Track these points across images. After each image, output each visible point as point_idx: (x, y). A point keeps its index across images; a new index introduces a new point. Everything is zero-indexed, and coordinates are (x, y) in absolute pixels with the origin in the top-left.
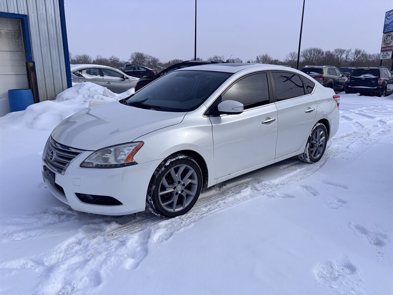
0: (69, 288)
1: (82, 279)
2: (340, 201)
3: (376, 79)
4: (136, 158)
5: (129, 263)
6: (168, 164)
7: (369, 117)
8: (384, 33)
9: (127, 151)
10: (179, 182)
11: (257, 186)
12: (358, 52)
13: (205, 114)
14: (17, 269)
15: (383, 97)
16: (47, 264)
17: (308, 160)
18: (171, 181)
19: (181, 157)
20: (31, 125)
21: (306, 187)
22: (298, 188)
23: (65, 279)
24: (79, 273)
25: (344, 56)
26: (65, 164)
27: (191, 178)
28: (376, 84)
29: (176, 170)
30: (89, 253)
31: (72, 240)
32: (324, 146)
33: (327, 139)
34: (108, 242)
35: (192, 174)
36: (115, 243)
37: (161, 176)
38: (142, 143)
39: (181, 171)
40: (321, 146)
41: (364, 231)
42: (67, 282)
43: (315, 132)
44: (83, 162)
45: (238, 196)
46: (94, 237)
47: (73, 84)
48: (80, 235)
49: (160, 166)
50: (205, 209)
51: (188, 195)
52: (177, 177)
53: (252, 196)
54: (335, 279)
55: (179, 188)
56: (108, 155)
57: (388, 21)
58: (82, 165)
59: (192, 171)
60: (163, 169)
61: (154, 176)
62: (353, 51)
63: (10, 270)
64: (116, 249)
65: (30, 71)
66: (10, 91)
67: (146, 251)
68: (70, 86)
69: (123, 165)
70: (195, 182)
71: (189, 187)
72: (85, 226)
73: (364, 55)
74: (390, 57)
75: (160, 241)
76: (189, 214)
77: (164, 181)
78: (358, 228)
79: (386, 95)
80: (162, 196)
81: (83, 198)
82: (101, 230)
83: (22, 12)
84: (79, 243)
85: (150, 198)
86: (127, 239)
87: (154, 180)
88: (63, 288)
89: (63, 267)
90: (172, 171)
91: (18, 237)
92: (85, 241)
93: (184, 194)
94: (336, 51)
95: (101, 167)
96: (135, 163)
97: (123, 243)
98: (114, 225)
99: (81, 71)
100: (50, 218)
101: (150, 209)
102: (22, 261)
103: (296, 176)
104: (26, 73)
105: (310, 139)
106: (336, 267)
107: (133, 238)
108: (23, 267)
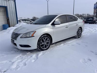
0: (18, 67)
1: (21, 64)
2: (86, 46)
3: (93, 20)
4: (34, 35)
5: (33, 61)
6: (42, 37)
7: (92, 28)
8: (94, 9)
9: (32, 33)
10: (45, 42)
11: (65, 43)
12: (88, 14)
13: (51, 25)
14: (5, 63)
15: (95, 24)
16: (12, 62)
17: (77, 37)
18: (43, 41)
19: (45, 35)
20: (8, 33)
21: (77, 43)
22: (75, 43)
23: (17, 65)
24: (21, 63)
25: (84, 15)
26: (16, 38)
27: (48, 41)
28: (93, 21)
29: (44, 39)
30: (23, 59)
31: (19, 56)
32: (81, 34)
33: (82, 32)
34: (28, 57)
35: (48, 40)
36: (30, 57)
37: (41, 40)
38: (36, 31)
39: (45, 39)
40: (80, 34)
41: (93, 52)
42: (18, 65)
43: (78, 30)
44: (21, 37)
45: (60, 46)
46: (24, 56)
47: (18, 23)
48: (21, 55)
49: (40, 37)
50: (52, 49)
51: (47, 45)
52: (45, 40)
53: (63, 46)
54: (86, 62)
55: (45, 43)
56: (27, 35)
57: (95, 6)
58: (21, 38)
59: (48, 39)
60: (41, 38)
61: (39, 40)
62: (87, 14)
63: (3, 63)
64: (30, 58)
65: (8, 20)
66: (3, 25)
67: (37, 58)
68: (17, 23)
69: (31, 37)
70: (49, 42)
71: (48, 43)
72: (22, 53)
73: (89, 15)
74: (96, 15)
75: (41, 56)
76: (48, 50)
77: (41, 41)
78: (91, 51)
79: (96, 23)
80: (41, 45)
81: (21, 46)
82: (26, 54)
83: (6, 5)
84: (21, 57)
85: (38, 45)
86: (33, 55)
87: (39, 41)
88: (17, 67)
89: (16, 62)
90: (43, 39)
91: (5, 56)
92: (22, 56)
93: (46, 45)
94: (82, 14)
95: (26, 38)
96: (34, 36)
97: (32, 56)
98: (29, 53)
99: (20, 20)
100: (13, 52)
101: (38, 48)
102: (6, 61)
103: (74, 41)
104: (7, 20)
105: (77, 32)
106: (86, 60)
107: (34, 55)
108: (6, 62)
